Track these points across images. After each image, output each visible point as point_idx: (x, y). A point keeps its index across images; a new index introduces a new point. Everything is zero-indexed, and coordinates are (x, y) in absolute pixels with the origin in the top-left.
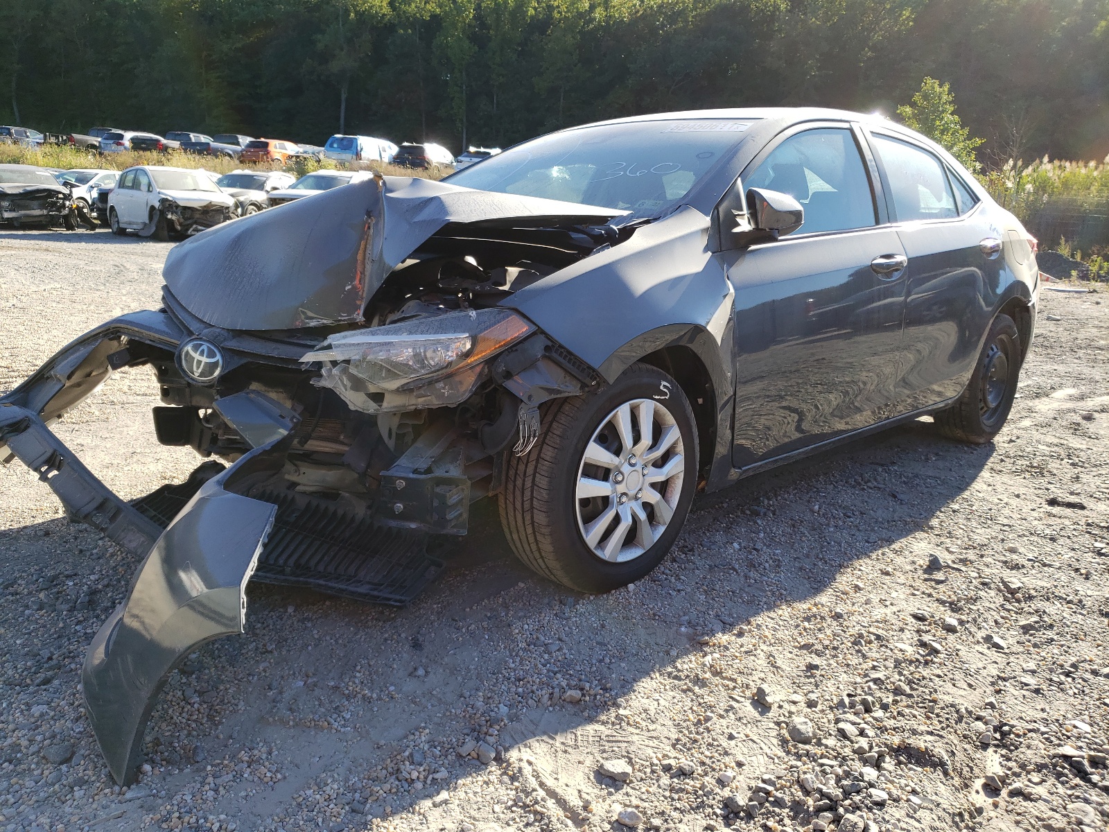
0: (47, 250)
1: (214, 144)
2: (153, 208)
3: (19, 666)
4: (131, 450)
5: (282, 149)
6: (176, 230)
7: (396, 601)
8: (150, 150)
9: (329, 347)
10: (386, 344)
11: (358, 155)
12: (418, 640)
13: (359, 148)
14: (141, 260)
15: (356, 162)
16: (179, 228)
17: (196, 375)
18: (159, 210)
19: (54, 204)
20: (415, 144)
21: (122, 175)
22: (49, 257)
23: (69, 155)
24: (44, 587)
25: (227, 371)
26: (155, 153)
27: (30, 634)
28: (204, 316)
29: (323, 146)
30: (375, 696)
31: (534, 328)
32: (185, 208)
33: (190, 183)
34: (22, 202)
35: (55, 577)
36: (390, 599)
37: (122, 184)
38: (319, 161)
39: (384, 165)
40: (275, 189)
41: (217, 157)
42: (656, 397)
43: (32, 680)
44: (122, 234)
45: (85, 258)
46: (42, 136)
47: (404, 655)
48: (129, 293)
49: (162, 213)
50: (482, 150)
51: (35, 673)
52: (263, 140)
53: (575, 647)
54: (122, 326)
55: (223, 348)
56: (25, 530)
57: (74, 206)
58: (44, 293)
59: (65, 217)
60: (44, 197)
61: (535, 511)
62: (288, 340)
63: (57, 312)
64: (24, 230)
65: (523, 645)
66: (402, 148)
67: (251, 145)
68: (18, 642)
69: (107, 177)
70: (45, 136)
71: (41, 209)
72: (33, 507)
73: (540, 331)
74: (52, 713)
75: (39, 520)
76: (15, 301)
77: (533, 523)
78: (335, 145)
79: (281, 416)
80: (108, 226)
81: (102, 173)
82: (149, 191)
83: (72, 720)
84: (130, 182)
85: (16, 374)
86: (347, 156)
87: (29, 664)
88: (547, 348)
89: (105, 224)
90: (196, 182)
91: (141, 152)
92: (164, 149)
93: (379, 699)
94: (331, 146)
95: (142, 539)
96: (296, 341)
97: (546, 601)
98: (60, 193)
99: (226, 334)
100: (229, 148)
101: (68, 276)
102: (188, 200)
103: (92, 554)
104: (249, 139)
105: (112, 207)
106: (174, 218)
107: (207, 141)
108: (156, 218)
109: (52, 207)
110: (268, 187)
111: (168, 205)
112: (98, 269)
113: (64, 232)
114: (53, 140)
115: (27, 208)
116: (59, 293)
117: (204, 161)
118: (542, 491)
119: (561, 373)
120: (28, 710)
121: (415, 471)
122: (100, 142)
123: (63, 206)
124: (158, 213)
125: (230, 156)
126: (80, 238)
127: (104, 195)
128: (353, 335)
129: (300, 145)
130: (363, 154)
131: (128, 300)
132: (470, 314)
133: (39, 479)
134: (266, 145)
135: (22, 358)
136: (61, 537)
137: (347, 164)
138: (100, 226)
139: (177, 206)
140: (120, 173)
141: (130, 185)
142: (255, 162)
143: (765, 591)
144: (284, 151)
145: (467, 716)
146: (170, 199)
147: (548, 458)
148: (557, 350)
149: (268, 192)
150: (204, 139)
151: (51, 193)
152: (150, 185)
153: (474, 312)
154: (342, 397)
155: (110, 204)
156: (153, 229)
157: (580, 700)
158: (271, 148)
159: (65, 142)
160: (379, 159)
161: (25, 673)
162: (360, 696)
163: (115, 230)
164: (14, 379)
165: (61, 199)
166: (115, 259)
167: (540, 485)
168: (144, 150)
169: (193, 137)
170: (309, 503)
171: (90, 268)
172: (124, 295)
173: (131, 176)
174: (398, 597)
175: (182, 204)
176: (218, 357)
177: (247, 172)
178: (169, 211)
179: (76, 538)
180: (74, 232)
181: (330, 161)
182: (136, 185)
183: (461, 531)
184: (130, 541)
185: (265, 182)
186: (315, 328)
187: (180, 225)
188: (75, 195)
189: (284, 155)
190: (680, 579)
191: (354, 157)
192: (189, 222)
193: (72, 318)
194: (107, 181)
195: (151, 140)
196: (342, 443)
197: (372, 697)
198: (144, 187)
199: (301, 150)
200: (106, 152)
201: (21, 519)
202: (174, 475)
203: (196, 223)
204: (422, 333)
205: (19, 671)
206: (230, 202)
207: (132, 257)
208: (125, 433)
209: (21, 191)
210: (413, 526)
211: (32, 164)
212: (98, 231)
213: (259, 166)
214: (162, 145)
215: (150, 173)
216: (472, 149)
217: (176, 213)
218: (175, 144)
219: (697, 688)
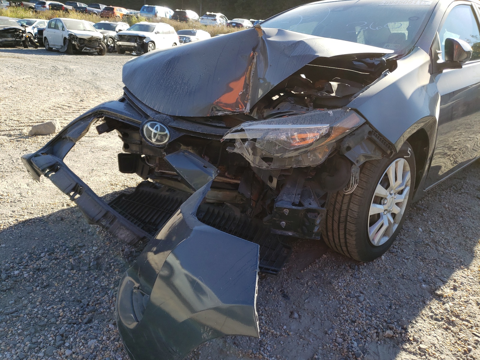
0: (18, 58)
1: (88, 8)
2: (65, 38)
3: (72, 310)
4: (91, 168)
5: (120, 11)
6: (76, 49)
7: (272, 270)
8: (59, 10)
9: (242, 130)
10: (275, 129)
11: (156, 15)
12: (284, 292)
13: (156, 12)
14: (64, 64)
15: (155, 18)
16: (78, 48)
17: (154, 140)
18: (68, 39)
19: (18, 35)
20: (181, 10)
21: (49, 22)
22: (20, 61)
23: (21, 12)
24: (71, 255)
25: (172, 140)
26: (61, 11)
27: (71, 286)
28: (154, 107)
29: (139, 10)
30: (278, 333)
31: (363, 121)
32: (81, 39)
33: (82, 27)
34: (3, 34)
35: (74, 247)
36: (269, 269)
37: (49, 26)
38: (137, 18)
39: (168, 20)
40: (120, 30)
41: (90, 14)
42: (405, 157)
43: (81, 320)
44: (51, 51)
45: (37, 62)
46: (8, 3)
47: (282, 303)
48: (64, 81)
49: (70, 41)
50: (212, 13)
51: (83, 314)
52: (111, 6)
53: (371, 298)
54: (105, 110)
55: (169, 126)
56: (50, 217)
57: (27, 36)
58: (24, 80)
59: (23, 41)
60: (13, 32)
61: (348, 223)
62: (204, 122)
63: (33, 90)
64: (5, 47)
65: (344, 297)
66: (175, 12)
67: (106, 9)
68: (67, 292)
69: (41, 23)
70: (10, 3)
71: (12, 37)
72: (51, 202)
73: (367, 122)
74: (101, 346)
75: (56, 210)
76: (10, 84)
77: (345, 229)
78: (145, 10)
79: (204, 166)
80: (44, 47)
81: (38, 20)
82: (63, 30)
83: (113, 351)
84: (54, 25)
85: (23, 125)
86: (150, 15)
87: (77, 308)
88: (370, 133)
89: (42, 45)
90: (84, 27)
91: (55, 11)
92: (66, 10)
93: (281, 335)
94: (143, 10)
95: (128, 233)
96: (209, 123)
97: (343, 267)
98: (20, 30)
99: (170, 118)
100: (95, 10)
101: (32, 71)
102: (82, 35)
103: (88, 233)
104: (105, 6)
105: (45, 37)
106: (75, 43)
107: (85, 6)
108: (67, 44)
109: (17, 37)
110: (117, 29)
111: (73, 37)
112: (45, 68)
113: (23, 49)
114: (14, 4)
115: (5, 37)
116: (31, 80)
117: (84, 16)
118: (354, 212)
119: (374, 147)
120: (87, 343)
121: (294, 204)
122: (35, 6)
123: (22, 36)
124: (68, 41)
125: (96, 14)
126: (31, 52)
127: (41, 32)
128: (257, 124)
129: (128, 10)
130: (158, 15)
131: (65, 85)
132: (329, 112)
133: (70, 199)
134: (113, 9)
135: (24, 116)
136: (70, 222)
137: (151, 19)
138: (40, 47)
139: (77, 38)
140: (48, 21)
141: (53, 27)
142: (108, 17)
143: (452, 260)
144: (121, 12)
145: (338, 349)
146: (73, 34)
147: (358, 195)
148: (375, 133)
149: (117, 32)
150: (83, 5)
151: (16, 30)
152: (63, 27)
153: (331, 111)
154: (247, 159)
155: (44, 35)
156: (66, 49)
157: (393, 336)
158: (115, 11)
159: (19, 5)
160: (165, 17)
161: (77, 315)
162: (270, 333)
163: (47, 48)
164: (23, 128)
165: (21, 33)
166: (52, 63)
167: (353, 209)
168: (56, 10)
169: (78, 4)
170: (208, 209)
171: (41, 68)
172: (62, 82)
173: (53, 23)
174: (273, 268)
175: (79, 37)
176: (167, 132)
177: (107, 22)
178: (73, 40)
179: (78, 222)
180: (28, 49)
181: (143, 18)
182: (56, 27)
183: (317, 237)
184: (121, 234)
185: (116, 26)
186: (221, 116)
187: (79, 47)
188: (27, 31)
189: (121, 14)
190: (404, 251)
191: (154, 16)
192: (82, 45)
193: (41, 94)
194: (41, 25)
195: (59, 5)
196: (227, 177)
197: (277, 334)
198: (61, 28)
199: (129, 12)
200: (38, 11)
201: (47, 210)
202: (117, 183)
203: (86, 46)
204: (301, 124)
205: (73, 313)
206: (101, 36)
207: (59, 62)
208: (85, 158)
209: (3, 29)
210: (290, 234)
211: (5, 16)
212: (39, 48)
213: (110, 19)
214: (64, 8)
215: (63, 21)
216: (208, 13)
217: (77, 41)
218: (70, 7)
219: (451, 327)
